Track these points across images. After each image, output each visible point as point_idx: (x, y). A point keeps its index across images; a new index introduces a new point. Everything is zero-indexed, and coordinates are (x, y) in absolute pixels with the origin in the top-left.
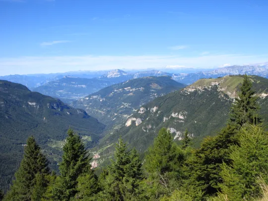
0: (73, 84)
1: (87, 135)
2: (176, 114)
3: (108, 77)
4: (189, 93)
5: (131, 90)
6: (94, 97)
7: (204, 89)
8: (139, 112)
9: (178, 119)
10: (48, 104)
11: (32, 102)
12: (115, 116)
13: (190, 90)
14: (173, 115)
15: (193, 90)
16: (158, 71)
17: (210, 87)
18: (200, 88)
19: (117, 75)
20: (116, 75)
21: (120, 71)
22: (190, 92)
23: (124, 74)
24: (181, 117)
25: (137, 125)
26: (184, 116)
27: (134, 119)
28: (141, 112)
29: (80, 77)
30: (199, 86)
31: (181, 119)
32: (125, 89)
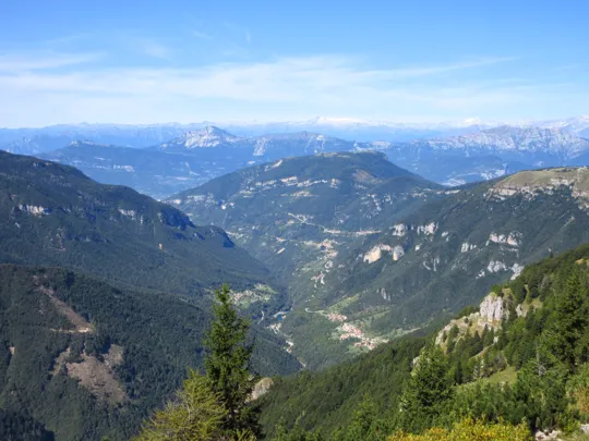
0: (100, 163)
1: (261, 283)
2: (501, 237)
3: (187, 145)
4: (503, 199)
5: (300, 185)
6: (197, 198)
7: (537, 191)
8: (395, 234)
9: (507, 245)
10: (159, 214)
11: (126, 209)
12: (283, 244)
13: (504, 192)
14: (494, 238)
15: (511, 193)
16: (317, 135)
17: (551, 188)
18: (526, 189)
19: (212, 141)
20: (208, 141)
21: (218, 131)
22: (505, 196)
23: (228, 139)
24: (512, 242)
25: (395, 258)
26: (517, 239)
27: (387, 248)
28: (399, 234)
29: (117, 144)
30: (526, 185)
31: (511, 247)
32: (284, 180)
